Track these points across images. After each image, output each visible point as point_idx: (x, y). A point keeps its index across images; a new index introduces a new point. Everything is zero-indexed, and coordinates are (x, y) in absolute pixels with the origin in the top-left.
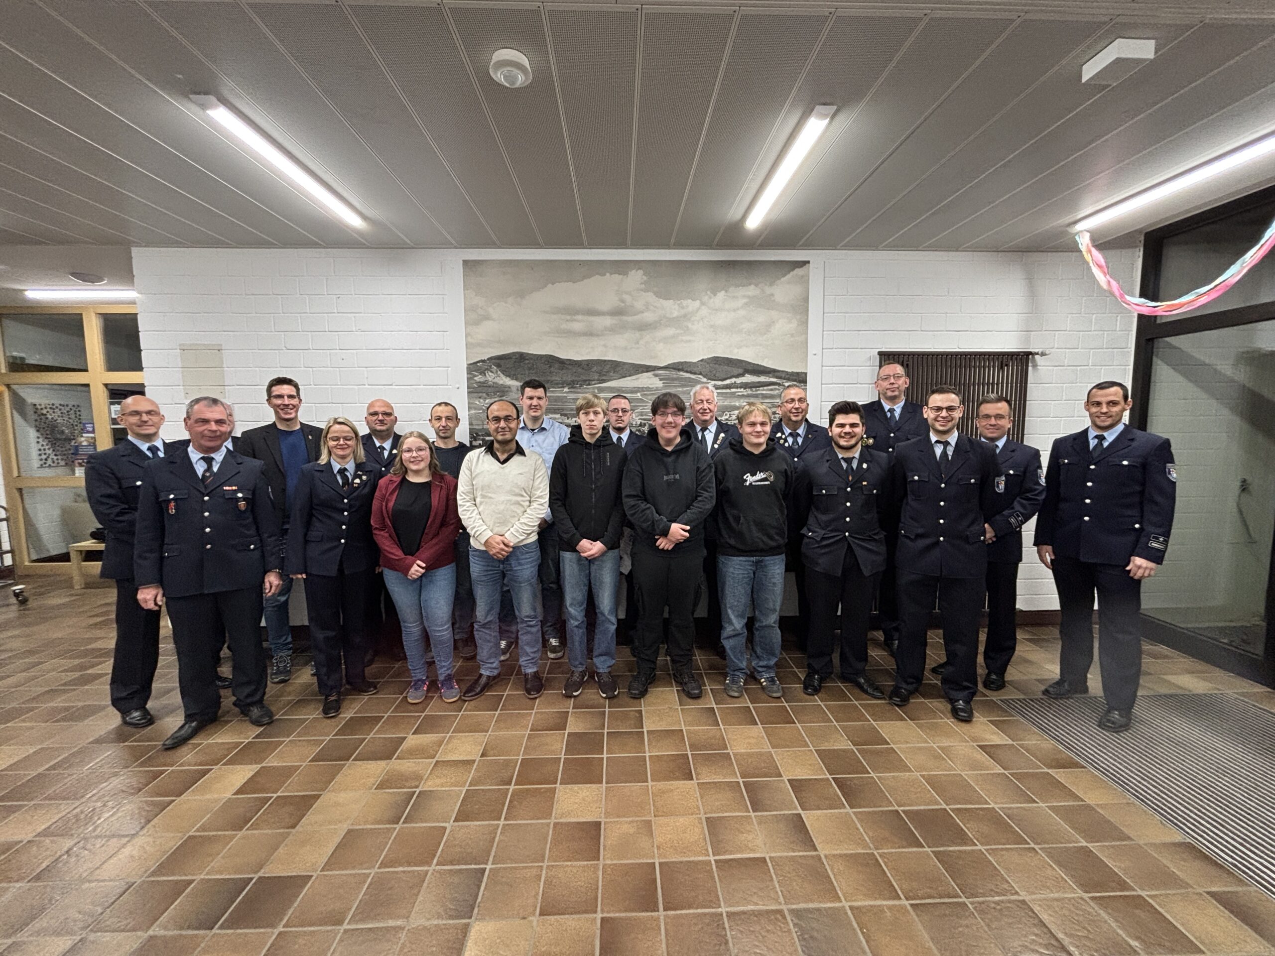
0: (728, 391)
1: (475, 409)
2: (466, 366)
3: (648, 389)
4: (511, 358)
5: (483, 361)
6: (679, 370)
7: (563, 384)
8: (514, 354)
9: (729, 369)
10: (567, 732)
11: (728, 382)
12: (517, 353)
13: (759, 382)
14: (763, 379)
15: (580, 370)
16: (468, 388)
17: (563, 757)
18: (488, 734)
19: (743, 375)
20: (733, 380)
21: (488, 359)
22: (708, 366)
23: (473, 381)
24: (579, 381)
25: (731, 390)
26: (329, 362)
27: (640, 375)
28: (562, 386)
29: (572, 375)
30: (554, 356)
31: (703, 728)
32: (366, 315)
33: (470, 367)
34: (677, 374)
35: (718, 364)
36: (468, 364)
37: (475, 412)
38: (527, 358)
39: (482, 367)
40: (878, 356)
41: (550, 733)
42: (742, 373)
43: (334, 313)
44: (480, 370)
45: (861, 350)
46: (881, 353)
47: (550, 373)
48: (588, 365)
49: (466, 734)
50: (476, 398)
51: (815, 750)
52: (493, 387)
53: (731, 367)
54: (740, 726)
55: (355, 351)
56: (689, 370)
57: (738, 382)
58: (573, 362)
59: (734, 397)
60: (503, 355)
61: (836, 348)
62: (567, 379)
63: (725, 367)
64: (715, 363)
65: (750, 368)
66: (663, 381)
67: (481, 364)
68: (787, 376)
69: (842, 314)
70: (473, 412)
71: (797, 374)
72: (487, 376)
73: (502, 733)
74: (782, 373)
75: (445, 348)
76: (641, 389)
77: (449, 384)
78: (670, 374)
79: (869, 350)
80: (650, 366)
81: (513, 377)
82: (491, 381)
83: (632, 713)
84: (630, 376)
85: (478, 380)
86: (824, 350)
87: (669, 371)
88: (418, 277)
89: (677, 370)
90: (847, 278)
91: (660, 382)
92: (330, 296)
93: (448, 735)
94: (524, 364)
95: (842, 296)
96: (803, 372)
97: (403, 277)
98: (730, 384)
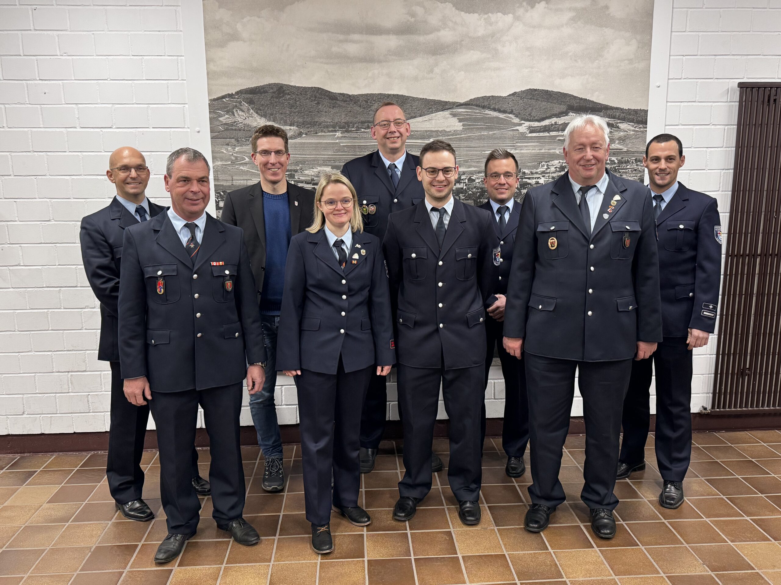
0: (546, 134)
2: (207, 102)
3: (444, 132)
4: (266, 92)
5: (230, 96)
6: (484, 107)
7: (334, 127)
8: (271, 86)
9: (549, 105)
11: (546, 122)
12: (275, 84)
15: (357, 108)
16: (212, 131)
18: (271, 564)
19: (565, 113)
20: (553, 120)
21: (237, 93)
22: (521, 101)
23: (218, 123)
24: (356, 123)
25: (551, 133)
26: (27, 96)
27: (434, 114)
28: (333, 129)
29: (346, 115)
30: (323, 89)
31: (529, 552)
32: (73, 33)
33: (214, 104)
34: (482, 113)
35: (534, 99)
36: (210, 100)
37: (221, 163)
38: (288, 91)
39: (229, 104)
40: (739, 89)
41: (347, 561)
42: (564, 110)
43: (30, 30)
44: (227, 107)
45: (716, 80)
46: (742, 86)
47: (318, 112)
48: (367, 102)
49: (244, 565)
50: (223, 145)
51: (666, 576)
52: (244, 130)
53: (551, 103)
54: (573, 550)
55: (60, 82)
56: (497, 107)
57: (560, 123)
58: (347, 98)
59: (554, 142)
60: (256, 88)
61: (684, 79)
62: (340, 120)
63: (543, 103)
64: (531, 99)
65: (576, 105)
66: (463, 122)
67: (227, 99)
68: (622, 114)
69: (694, 33)
70: (219, 163)
71: (636, 112)
72: (236, 115)
73: (289, 562)
74: (617, 110)
75: (180, 79)
76: (434, 134)
77: (186, 127)
78: (472, 112)
79: (728, 80)
80: (446, 102)
81: (269, 117)
82: (241, 123)
83: (439, 535)
84: (421, 116)
85: (224, 122)
86: (670, 81)
87: (470, 109)
89: (481, 107)
91: (459, 123)
92: (24, 7)
93: (223, 567)
94: (284, 100)
95: (695, 10)
96: (643, 110)
98: (549, 125)
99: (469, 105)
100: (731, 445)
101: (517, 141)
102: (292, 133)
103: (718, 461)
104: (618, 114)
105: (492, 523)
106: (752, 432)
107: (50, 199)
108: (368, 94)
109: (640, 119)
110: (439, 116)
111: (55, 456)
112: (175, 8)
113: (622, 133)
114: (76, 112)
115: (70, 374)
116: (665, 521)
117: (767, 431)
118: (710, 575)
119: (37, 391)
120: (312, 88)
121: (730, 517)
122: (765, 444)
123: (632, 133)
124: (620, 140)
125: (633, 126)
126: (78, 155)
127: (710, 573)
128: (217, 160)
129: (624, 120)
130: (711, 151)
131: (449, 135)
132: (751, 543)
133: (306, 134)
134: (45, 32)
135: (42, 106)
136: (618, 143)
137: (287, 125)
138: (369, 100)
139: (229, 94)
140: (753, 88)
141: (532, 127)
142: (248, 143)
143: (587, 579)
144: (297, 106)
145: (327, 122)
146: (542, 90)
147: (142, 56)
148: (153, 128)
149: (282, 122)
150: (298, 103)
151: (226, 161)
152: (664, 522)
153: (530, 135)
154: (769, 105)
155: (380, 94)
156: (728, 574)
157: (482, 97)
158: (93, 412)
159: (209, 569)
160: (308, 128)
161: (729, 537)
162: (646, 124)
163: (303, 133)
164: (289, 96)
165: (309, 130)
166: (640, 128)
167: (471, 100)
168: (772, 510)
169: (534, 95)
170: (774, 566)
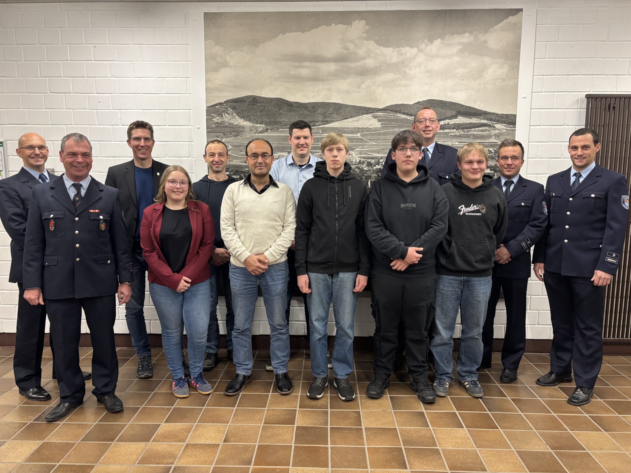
2: (205, 109)
3: (368, 129)
4: (244, 101)
5: (221, 104)
6: (396, 112)
8: (248, 97)
9: (443, 111)
10: (295, 426)
12: (251, 96)
13: (471, 123)
14: (474, 120)
15: (306, 112)
16: (208, 128)
17: (293, 445)
18: (228, 425)
19: (456, 117)
20: (447, 121)
21: (225, 102)
23: (211, 122)
25: (445, 130)
26: (88, 104)
27: (361, 116)
29: (299, 117)
30: (283, 99)
31: (414, 428)
32: (119, 62)
33: (209, 110)
34: (395, 116)
36: (207, 107)
38: (260, 101)
39: (220, 109)
40: (586, 99)
41: (281, 426)
42: (455, 115)
43: (92, 60)
44: (218, 112)
45: (569, 93)
46: (589, 97)
47: (280, 115)
48: (313, 108)
49: (210, 424)
51: (516, 451)
52: (229, 127)
53: (445, 109)
54: (448, 428)
55: (110, 95)
56: (406, 112)
57: (451, 124)
58: (300, 105)
59: (448, 137)
60: (238, 98)
61: (544, 92)
63: (439, 109)
65: (463, 111)
66: (381, 122)
67: (218, 106)
68: (497, 118)
69: (552, 59)
71: (507, 116)
72: (224, 117)
73: (241, 424)
74: (493, 115)
75: (188, 93)
76: (360, 130)
77: (191, 125)
78: (388, 115)
79: (578, 93)
80: (369, 108)
81: (246, 118)
82: (227, 122)
83: (351, 413)
84: (351, 118)
85: (216, 121)
86: (533, 94)
87: (387, 113)
88: (165, 28)
89: (395, 112)
90: (559, 25)
91: (379, 123)
92: (88, 45)
93: (195, 424)
94: (257, 106)
95: (552, 42)
96: (513, 114)
97: (151, 29)
98: (443, 125)
99: (385, 110)
102: (262, 129)
104: (494, 118)
105: (391, 408)
108: (314, 102)
109: (511, 121)
110: (364, 118)
112: (186, 46)
113: (497, 131)
114: (119, 115)
116: (522, 414)
117: (613, 357)
118: (551, 452)
120: (276, 98)
122: (610, 365)
123: (505, 131)
124: (495, 136)
125: (505, 126)
126: (119, 143)
127: (551, 450)
129: (498, 122)
130: (565, 144)
131: (371, 131)
132: (586, 432)
133: (271, 130)
134: (101, 62)
135: (98, 110)
136: (494, 139)
137: (258, 124)
138: (315, 106)
140: (597, 98)
142: (231, 136)
143: (454, 448)
144: (265, 111)
145: (286, 122)
146: (439, 100)
147: (163, 77)
148: (169, 125)
149: (255, 121)
150: (266, 109)
152: (520, 414)
154: (609, 111)
155: (323, 102)
156: (564, 452)
157: (395, 105)
159: (185, 425)
160: (272, 125)
161: (569, 427)
162: (515, 125)
163: (269, 129)
164: (260, 104)
165: (273, 127)
166: (511, 127)
167: (387, 106)
168: (607, 411)
169: (432, 104)
170: (601, 449)
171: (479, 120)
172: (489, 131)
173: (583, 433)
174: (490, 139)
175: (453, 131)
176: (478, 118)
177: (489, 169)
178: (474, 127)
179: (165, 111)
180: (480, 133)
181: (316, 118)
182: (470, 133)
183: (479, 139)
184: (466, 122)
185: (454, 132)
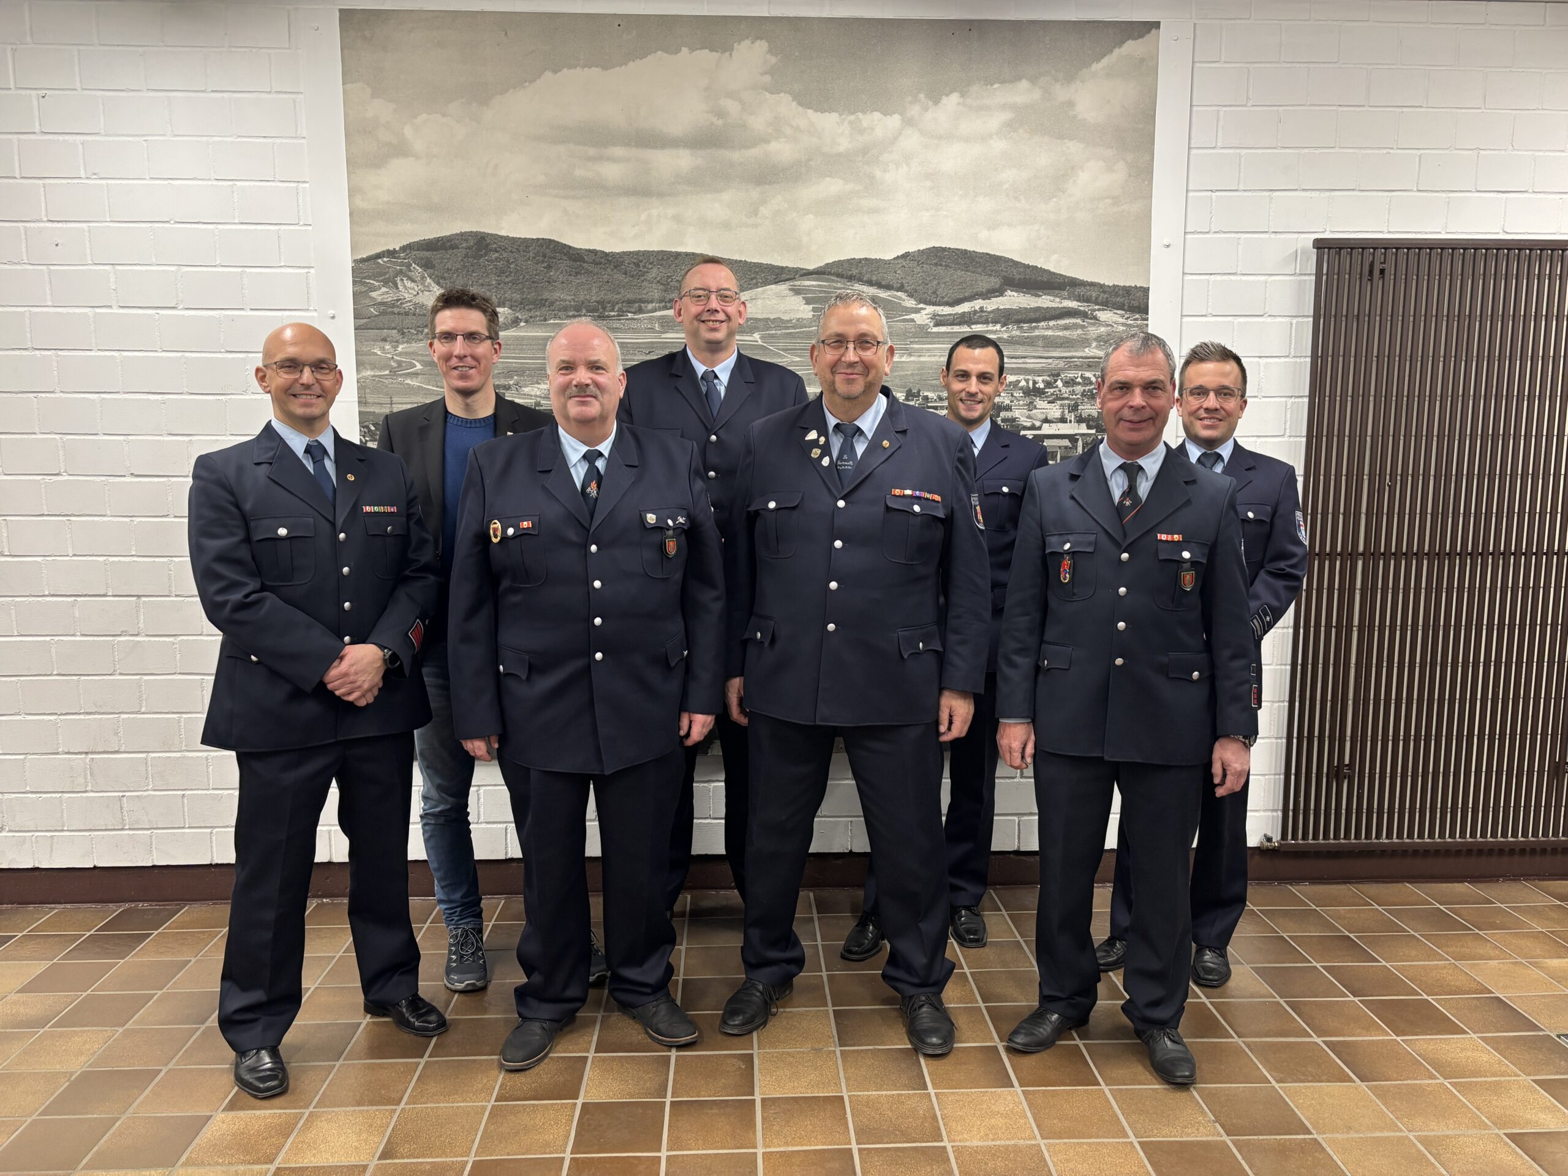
1: (373, 367)
2: (349, 265)
3: (779, 323)
4: (454, 247)
5: (391, 253)
6: (851, 278)
7: (578, 309)
8: (463, 236)
9: (968, 276)
10: (579, 1102)
11: (965, 308)
12: (471, 234)
13: (1038, 309)
14: (1046, 301)
15: (619, 277)
16: (357, 316)
17: (568, 1156)
18: (399, 1108)
19: (999, 292)
20: (978, 304)
21: (404, 249)
22: (919, 269)
23: (367, 302)
24: (617, 303)
25: (973, 327)
26: (24, 250)
27: (760, 289)
28: (576, 314)
29: (599, 288)
30: (559, 243)
32: (111, 139)
33: (361, 268)
35: (941, 265)
36: (355, 261)
37: (372, 373)
38: (495, 246)
39: (389, 268)
40: (1315, 250)
41: (542, 1105)
42: (997, 286)
43: (34, 133)
44: (385, 274)
45: (1273, 236)
46: (1321, 245)
47: (549, 282)
48: (637, 265)
50: (375, 341)
51: (1140, 1143)
52: (414, 315)
53: (973, 272)
54: (973, 1090)
55: (85, 225)
56: (874, 278)
57: (989, 309)
58: (601, 258)
60: (438, 240)
61: (1215, 232)
62: (588, 297)
63: (959, 273)
64: (936, 264)
65: (1018, 277)
66: (812, 303)
67: (385, 259)
68: (1102, 295)
69: (1232, 151)
70: (369, 373)
71: (1127, 291)
72: (401, 288)
74: (1092, 288)
75: (301, 223)
76: (761, 324)
77: (311, 308)
78: (829, 287)
79: (1296, 236)
80: (782, 268)
82: (410, 301)
83: (730, 1061)
85: (379, 299)
86: (1188, 236)
87: (827, 281)
88: (233, 49)
89: (846, 278)
90: (1248, 65)
91: (806, 306)
92: (23, 92)
93: (307, 1112)
94: (487, 260)
95: (1232, 108)
96: (1141, 287)
97: (199, 49)
98: (969, 313)
99: (823, 273)
100: (1314, 907)
101: (912, 340)
103: (1285, 935)
104: (1094, 294)
105: (834, 1041)
106: (1360, 886)
107: (60, 436)
108: (639, 251)
109: (1136, 303)
110: (769, 292)
111: (56, 911)
112: (293, 96)
113: (1103, 329)
114: (112, 280)
115: (90, 756)
117: (1390, 885)
118: (1224, 1142)
119: (28, 788)
120: (538, 239)
121: (1284, 1037)
122: (1380, 908)
123: (1121, 328)
124: (1100, 341)
125: (1122, 316)
126: (113, 356)
127: (1226, 1138)
128: (365, 368)
129: (1106, 305)
130: (1267, 364)
131: (787, 328)
132: (1315, 1084)
133: (526, 321)
134: (61, 138)
135: (52, 268)
136: (1097, 347)
138: (641, 261)
139: (388, 251)
140: (1341, 249)
141: (938, 315)
142: (421, 337)
143: (986, 1143)
144: (511, 272)
145: (565, 300)
146: (957, 249)
147: (232, 180)
148: (251, 309)
150: (512, 266)
151: (381, 369)
153: (935, 330)
154: (1371, 280)
155: (662, 251)
156: (1258, 1140)
157: (848, 260)
158: (130, 829)
159: (280, 1116)
160: (530, 310)
161: (1275, 1074)
162: (1147, 314)
163: (521, 320)
164: (497, 255)
165: (532, 314)
166: (1136, 319)
167: (827, 264)
168: (1370, 1027)
169: (941, 258)
170: (1349, 1128)
171: (1058, 300)
172: (1083, 327)
173: (1306, 1088)
174: (1087, 350)
175: (995, 328)
176: (1056, 296)
177: (1084, 425)
178: (1045, 319)
179: (239, 270)
180: (1060, 334)
181: (645, 291)
182: (1037, 333)
183: (1058, 350)
184: (1025, 306)
185: (996, 331)
